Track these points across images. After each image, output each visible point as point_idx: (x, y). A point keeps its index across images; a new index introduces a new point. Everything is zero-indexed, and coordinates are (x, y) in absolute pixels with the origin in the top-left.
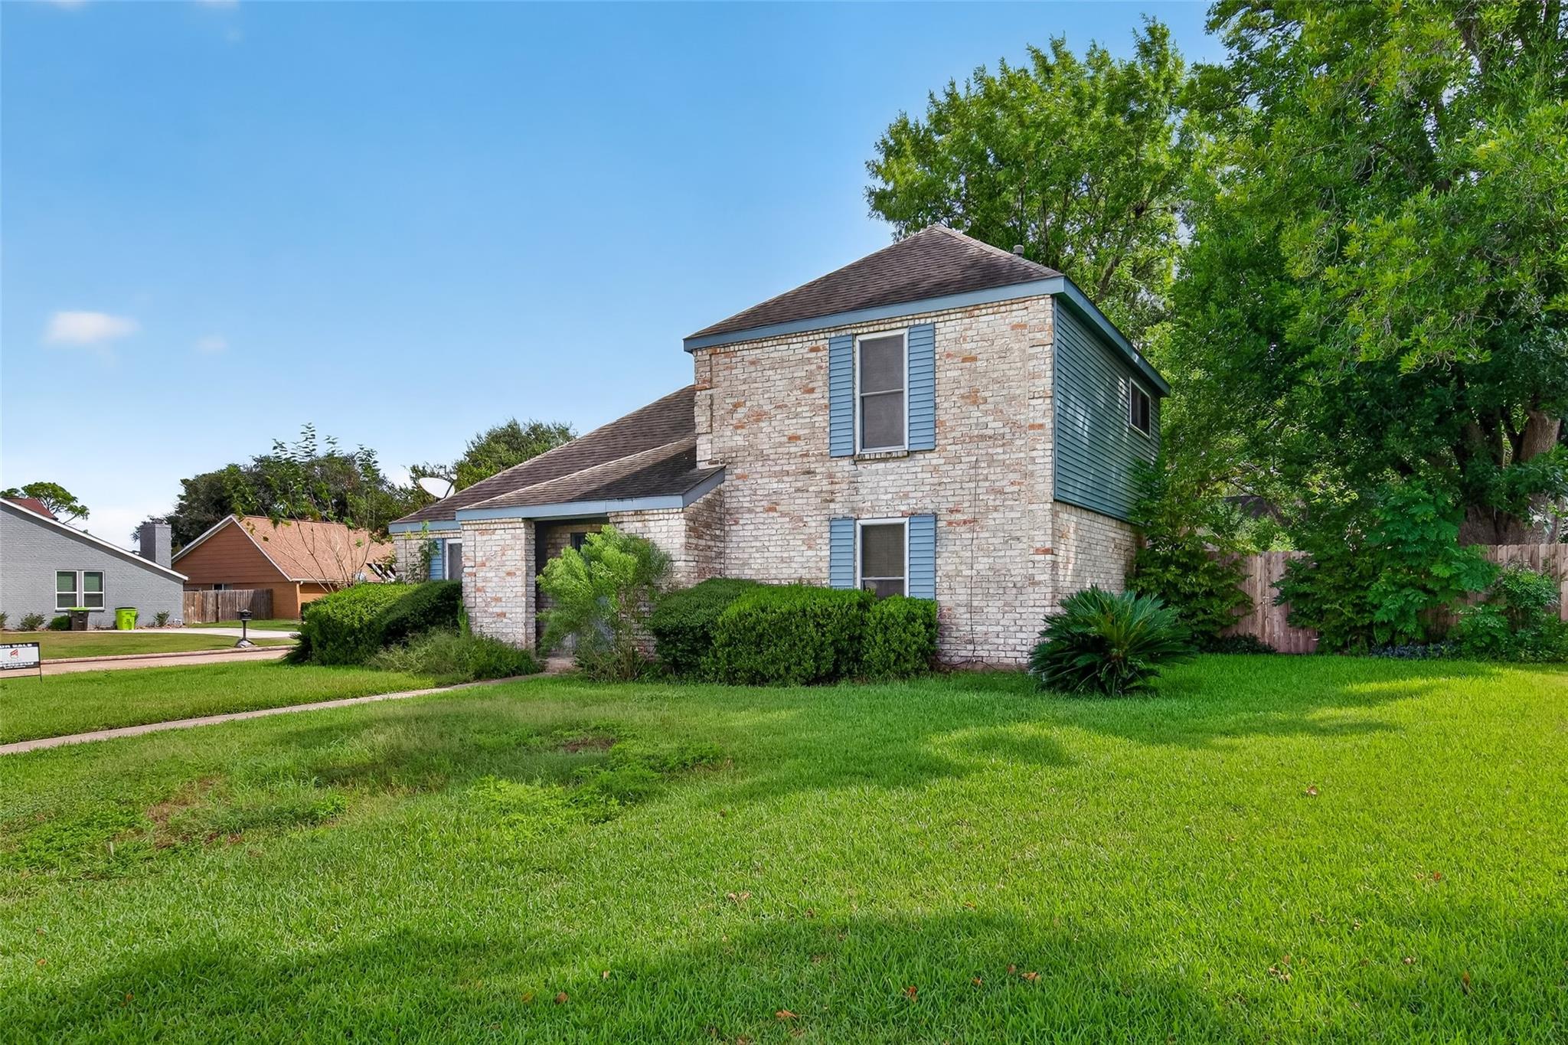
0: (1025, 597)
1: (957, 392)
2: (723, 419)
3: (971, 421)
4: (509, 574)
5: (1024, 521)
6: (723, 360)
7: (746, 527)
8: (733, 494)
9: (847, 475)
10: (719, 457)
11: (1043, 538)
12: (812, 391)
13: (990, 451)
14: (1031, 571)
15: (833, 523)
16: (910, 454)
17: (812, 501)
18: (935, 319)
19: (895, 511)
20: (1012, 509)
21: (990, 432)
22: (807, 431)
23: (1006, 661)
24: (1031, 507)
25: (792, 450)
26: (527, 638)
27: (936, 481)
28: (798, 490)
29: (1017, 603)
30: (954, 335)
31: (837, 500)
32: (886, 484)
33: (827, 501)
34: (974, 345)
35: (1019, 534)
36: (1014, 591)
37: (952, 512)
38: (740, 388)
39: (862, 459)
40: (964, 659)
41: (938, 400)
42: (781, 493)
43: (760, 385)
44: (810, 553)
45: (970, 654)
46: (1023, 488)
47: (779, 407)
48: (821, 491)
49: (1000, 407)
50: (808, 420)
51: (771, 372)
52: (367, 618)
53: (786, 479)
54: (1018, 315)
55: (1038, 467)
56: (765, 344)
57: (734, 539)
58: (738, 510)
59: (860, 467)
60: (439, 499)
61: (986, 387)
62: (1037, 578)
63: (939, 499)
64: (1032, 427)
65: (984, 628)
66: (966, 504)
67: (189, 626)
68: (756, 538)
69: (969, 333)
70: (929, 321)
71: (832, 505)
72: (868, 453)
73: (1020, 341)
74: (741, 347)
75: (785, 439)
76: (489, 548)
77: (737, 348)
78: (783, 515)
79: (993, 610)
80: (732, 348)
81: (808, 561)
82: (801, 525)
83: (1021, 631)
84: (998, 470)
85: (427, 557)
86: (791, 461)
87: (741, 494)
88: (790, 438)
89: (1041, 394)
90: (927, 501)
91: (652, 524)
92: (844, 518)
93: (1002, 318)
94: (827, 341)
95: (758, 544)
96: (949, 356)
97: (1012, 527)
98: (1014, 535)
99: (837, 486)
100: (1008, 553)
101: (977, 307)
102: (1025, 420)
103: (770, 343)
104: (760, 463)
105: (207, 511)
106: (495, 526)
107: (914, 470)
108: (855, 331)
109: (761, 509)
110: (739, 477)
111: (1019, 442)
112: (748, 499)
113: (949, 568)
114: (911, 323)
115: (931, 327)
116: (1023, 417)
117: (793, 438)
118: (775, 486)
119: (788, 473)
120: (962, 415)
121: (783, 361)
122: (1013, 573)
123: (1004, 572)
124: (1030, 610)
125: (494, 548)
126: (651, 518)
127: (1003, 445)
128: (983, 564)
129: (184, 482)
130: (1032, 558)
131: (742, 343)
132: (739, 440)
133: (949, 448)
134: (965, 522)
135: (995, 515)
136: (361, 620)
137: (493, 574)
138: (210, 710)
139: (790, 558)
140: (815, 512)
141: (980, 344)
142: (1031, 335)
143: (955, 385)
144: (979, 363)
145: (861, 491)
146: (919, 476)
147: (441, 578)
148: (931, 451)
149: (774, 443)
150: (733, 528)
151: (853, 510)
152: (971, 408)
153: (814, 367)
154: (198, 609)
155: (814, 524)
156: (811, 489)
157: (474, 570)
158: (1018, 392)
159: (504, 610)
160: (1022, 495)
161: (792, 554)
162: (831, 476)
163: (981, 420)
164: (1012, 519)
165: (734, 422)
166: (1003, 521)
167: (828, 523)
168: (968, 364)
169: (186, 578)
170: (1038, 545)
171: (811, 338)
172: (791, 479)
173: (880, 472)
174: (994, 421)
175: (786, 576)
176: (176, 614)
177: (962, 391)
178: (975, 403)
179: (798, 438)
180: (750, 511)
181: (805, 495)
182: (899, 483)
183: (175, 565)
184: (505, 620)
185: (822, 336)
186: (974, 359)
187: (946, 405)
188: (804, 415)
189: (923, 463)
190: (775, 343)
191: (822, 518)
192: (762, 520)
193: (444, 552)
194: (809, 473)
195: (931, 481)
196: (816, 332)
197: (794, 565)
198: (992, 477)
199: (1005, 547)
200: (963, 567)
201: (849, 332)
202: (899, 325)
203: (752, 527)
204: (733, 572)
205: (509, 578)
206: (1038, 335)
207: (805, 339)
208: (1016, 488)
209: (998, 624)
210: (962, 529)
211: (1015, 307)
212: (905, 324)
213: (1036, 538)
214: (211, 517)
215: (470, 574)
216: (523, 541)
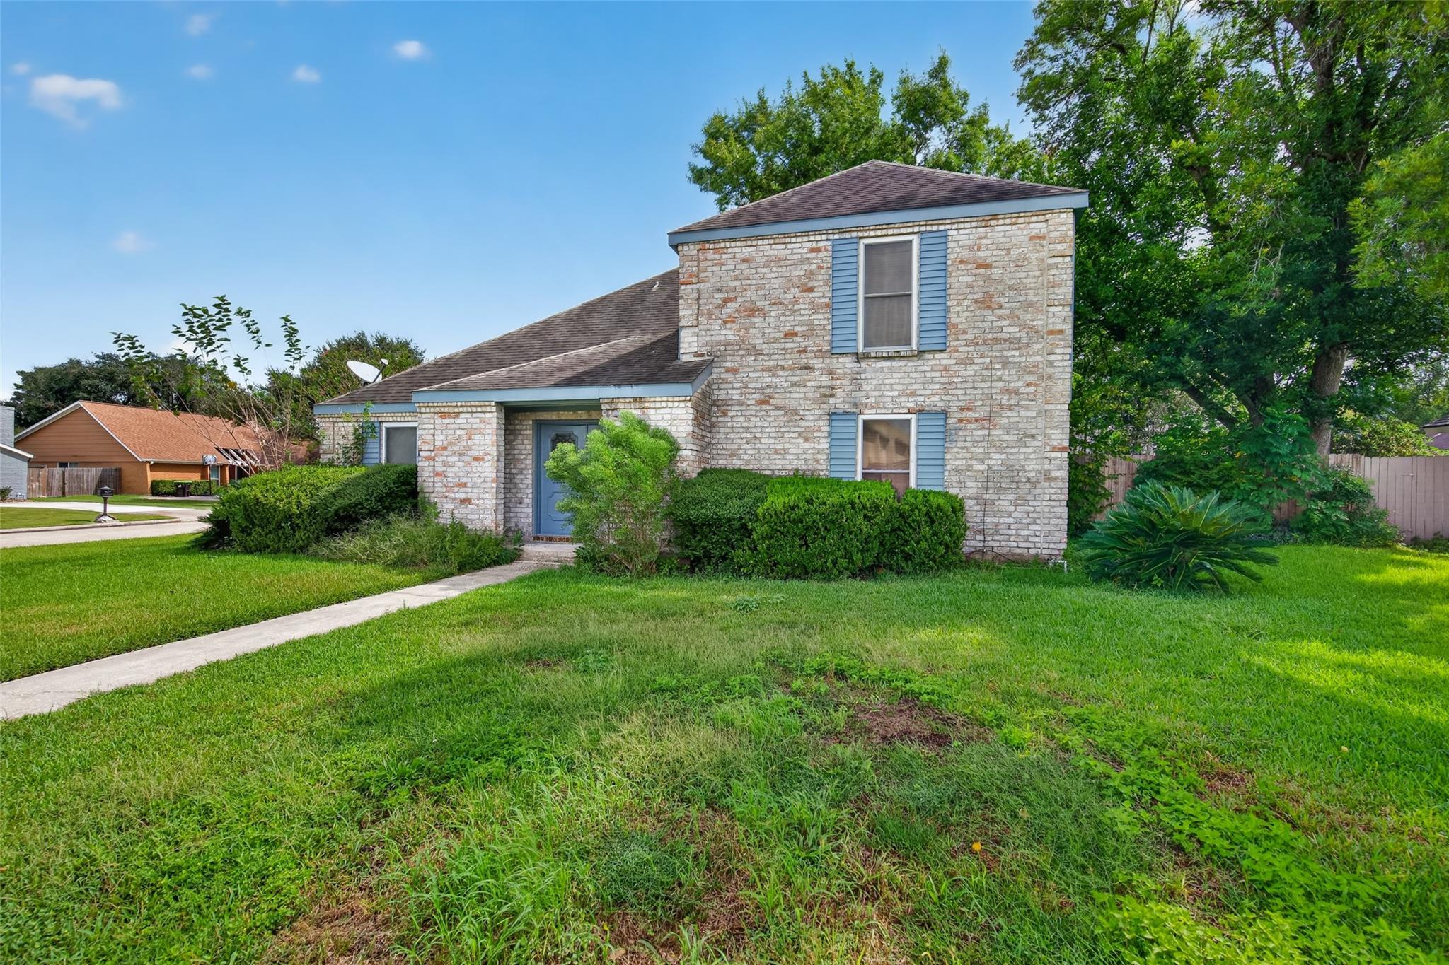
0: (1039, 491)
1: (970, 297)
2: (710, 314)
3: (985, 324)
4: (476, 459)
5: (1040, 420)
6: (711, 255)
7: (736, 419)
8: (722, 386)
9: (849, 371)
10: (704, 350)
11: (1060, 436)
12: (811, 290)
13: (1005, 353)
14: (1046, 467)
15: (834, 417)
16: (921, 353)
17: (811, 395)
18: (948, 227)
19: (902, 407)
20: (1027, 408)
21: (1006, 336)
22: (806, 328)
23: (1018, 551)
24: (1047, 407)
25: (788, 346)
26: (497, 525)
27: (946, 380)
28: (794, 385)
29: (1030, 497)
30: (969, 242)
31: (838, 395)
32: (892, 381)
33: (825, 396)
34: (989, 253)
35: (1034, 432)
36: (1028, 486)
37: (963, 409)
38: (730, 284)
39: (867, 357)
40: (973, 550)
41: (949, 304)
42: (776, 387)
43: (754, 282)
44: (807, 445)
45: (981, 544)
46: (1040, 389)
47: (774, 304)
48: (820, 387)
49: (1017, 312)
50: (807, 318)
51: (765, 270)
52: (306, 503)
53: (781, 373)
54: (1037, 227)
55: (1057, 370)
56: (760, 242)
57: (722, 430)
58: (726, 402)
59: (863, 364)
60: (366, 383)
61: (1002, 293)
62: (1054, 474)
63: (949, 398)
64: (1051, 332)
65: (995, 520)
66: (980, 403)
67: (34, 500)
68: (747, 430)
69: (984, 241)
70: (942, 228)
71: (832, 401)
72: (873, 351)
73: (1038, 251)
74: (733, 244)
75: (782, 335)
76: (451, 432)
77: (728, 245)
78: (777, 408)
79: (1005, 502)
80: (722, 245)
81: (804, 453)
82: (797, 418)
83: (1034, 523)
84: (1013, 372)
85: (360, 441)
86: (788, 356)
87: (731, 386)
88: (785, 335)
89: (1061, 302)
90: (937, 398)
91: (652, 411)
92: (846, 413)
93: (1019, 229)
94: (830, 243)
95: (748, 435)
96: (962, 262)
97: (1026, 426)
98: (1029, 432)
99: (838, 382)
100: (1023, 450)
101: (995, 216)
102: (1043, 325)
103: (766, 242)
104: (753, 358)
105: (47, 398)
106: (461, 409)
107: (923, 368)
108: (861, 234)
109: (753, 402)
110: (728, 370)
111: (1037, 347)
112: (739, 391)
113: (959, 462)
114: (923, 229)
115: (944, 234)
116: (1040, 323)
117: (790, 335)
118: (770, 379)
119: (783, 368)
120: (976, 318)
121: (780, 260)
122: (1027, 468)
123: (1017, 467)
124: (1044, 503)
125: (458, 432)
126: (652, 405)
127: (1019, 348)
128: (996, 459)
129: (21, 373)
130: (1048, 455)
131: (734, 240)
132: (729, 334)
133: (961, 349)
134: (976, 420)
135: (1009, 414)
136: (299, 505)
137: (456, 459)
138: (156, 636)
139: (784, 450)
140: (813, 406)
141: (995, 253)
142: (1052, 246)
143: (968, 290)
144: (994, 271)
145: (864, 387)
146: (928, 375)
147: (377, 461)
148: (941, 351)
149: (769, 338)
150: (720, 419)
151: (855, 405)
152: (985, 312)
153: (814, 267)
154: (43, 484)
155: (811, 418)
156: (808, 384)
157: (433, 454)
158: (1036, 299)
159: (469, 496)
160: (1039, 396)
161: (787, 446)
162: (830, 372)
163: (995, 324)
164: (1027, 418)
165: (724, 316)
166: (1018, 419)
167: (828, 417)
168: (982, 271)
169: (31, 456)
170: (1055, 443)
171: (812, 238)
172: (787, 373)
173: (886, 370)
174: (1010, 325)
175: (780, 467)
176: (20, 488)
177: (975, 296)
178: (989, 307)
179: (796, 334)
180: (740, 403)
181: (802, 389)
182: (907, 381)
183: (17, 444)
184: (470, 506)
185: (824, 237)
186: (988, 266)
187: (958, 309)
188: (802, 312)
189: (934, 362)
190: (771, 241)
191: (821, 412)
192: (753, 413)
193: (380, 435)
194: (806, 368)
195: (942, 380)
196: (820, 232)
197: (788, 457)
198: (1006, 378)
199: (1018, 444)
200: (974, 462)
201: (854, 234)
202: (910, 230)
203: (742, 419)
204: (721, 462)
205: (476, 463)
206: (1059, 247)
207: (805, 239)
208: (1032, 389)
209: (1010, 516)
210: (974, 426)
211: (1034, 219)
212: (916, 229)
213: (1053, 437)
214: (51, 404)
215: (428, 458)
216: (495, 426)
